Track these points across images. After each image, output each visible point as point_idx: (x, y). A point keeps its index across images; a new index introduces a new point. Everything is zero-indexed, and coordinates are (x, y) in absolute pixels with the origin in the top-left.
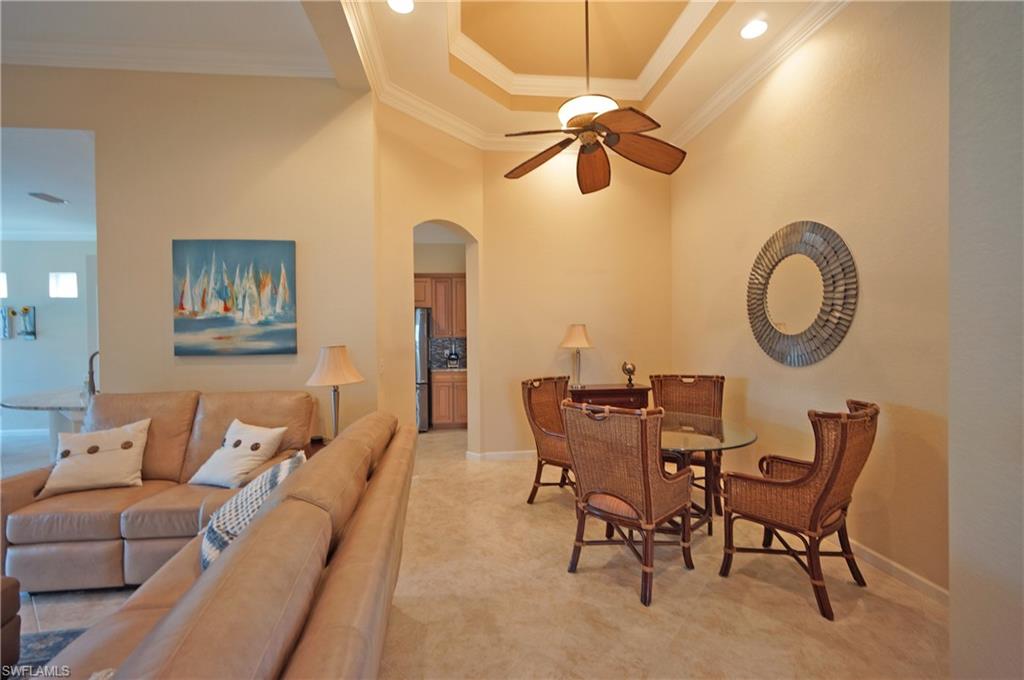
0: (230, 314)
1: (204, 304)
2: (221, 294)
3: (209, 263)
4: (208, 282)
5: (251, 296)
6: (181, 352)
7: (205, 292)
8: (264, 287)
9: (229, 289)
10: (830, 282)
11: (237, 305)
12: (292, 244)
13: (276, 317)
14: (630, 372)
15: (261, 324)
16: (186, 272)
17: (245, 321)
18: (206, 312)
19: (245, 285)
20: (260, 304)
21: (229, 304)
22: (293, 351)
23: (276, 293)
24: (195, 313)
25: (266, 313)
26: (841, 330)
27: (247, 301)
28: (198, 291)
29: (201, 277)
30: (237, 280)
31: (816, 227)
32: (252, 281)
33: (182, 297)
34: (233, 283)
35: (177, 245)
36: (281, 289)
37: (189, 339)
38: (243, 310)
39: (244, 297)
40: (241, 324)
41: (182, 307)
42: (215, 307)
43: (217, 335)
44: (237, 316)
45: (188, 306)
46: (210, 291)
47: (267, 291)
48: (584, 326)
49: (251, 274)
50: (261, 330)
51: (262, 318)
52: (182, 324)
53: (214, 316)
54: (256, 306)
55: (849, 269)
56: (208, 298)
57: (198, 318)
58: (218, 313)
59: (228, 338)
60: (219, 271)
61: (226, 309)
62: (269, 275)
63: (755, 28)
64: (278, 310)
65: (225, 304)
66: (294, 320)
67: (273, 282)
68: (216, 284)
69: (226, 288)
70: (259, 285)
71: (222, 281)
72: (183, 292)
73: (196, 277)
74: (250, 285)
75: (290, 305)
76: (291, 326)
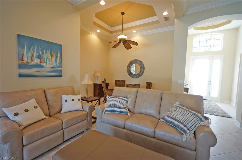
0: (42, 64)
1: (32, 59)
2: (39, 57)
3: (34, 46)
4: (34, 52)
5: (49, 59)
6: (21, 76)
7: (32, 56)
8: (53, 57)
9: (42, 56)
11: (45, 61)
12: (62, 45)
13: (57, 66)
14: (105, 80)
15: (52, 68)
16: (25, 47)
17: (47, 67)
18: (33, 62)
19: (47, 55)
20: (52, 62)
21: (42, 60)
22: (61, 76)
23: (57, 59)
24: (29, 63)
25: (54, 64)
26: (142, 74)
27: (48, 60)
28: (30, 54)
29: (31, 50)
30: (45, 53)
32: (49, 54)
33: (23, 56)
34: (43, 54)
35: (19, 36)
36: (58, 58)
38: (46, 63)
39: (47, 59)
40: (45, 67)
41: (23, 60)
42: (36, 61)
43: (37, 71)
44: (45, 65)
45: (25, 60)
46: (35, 55)
47: (54, 58)
48: (99, 71)
49: (49, 52)
50: (52, 70)
51: (53, 66)
53: (36, 64)
54: (51, 62)
56: (34, 58)
57: (30, 64)
58: (38, 63)
60: (38, 49)
61: (41, 62)
62: (55, 54)
64: (57, 64)
65: (40, 60)
66: (61, 67)
67: (56, 55)
68: (37, 53)
69: (41, 55)
70: (52, 56)
71: (39, 53)
72: (23, 54)
73: (29, 49)
74: (49, 56)
75: (61, 63)
76: (60, 69)
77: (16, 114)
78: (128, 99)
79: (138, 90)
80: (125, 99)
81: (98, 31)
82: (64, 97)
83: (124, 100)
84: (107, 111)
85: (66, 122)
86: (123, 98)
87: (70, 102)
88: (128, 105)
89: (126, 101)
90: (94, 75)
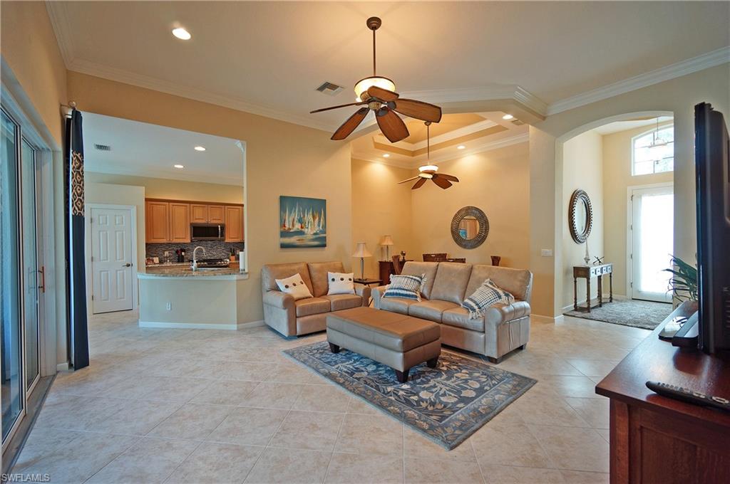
0: (303, 230)
1: (293, 226)
2: (300, 221)
3: (295, 208)
4: (295, 216)
5: (311, 222)
6: (283, 246)
7: (294, 220)
9: (303, 219)
10: (481, 226)
11: (306, 226)
12: (325, 200)
13: (320, 231)
15: (315, 234)
16: (286, 210)
17: (308, 233)
18: (294, 228)
19: (309, 217)
21: (303, 225)
22: (325, 246)
23: (320, 221)
24: (290, 229)
25: (316, 229)
26: (484, 239)
27: (310, 224)
28: (291, 219)
29: (292, 213)
30: (306, 215)
31: (477, 209)
32: (311, 215)
33: (285, 222)
34: (304, 216)
35: (282, 198)
36: (322, 220)
37: (287, 240)
38: (308, 228)
39: (309, 222)
41: (285, 226)
42: (298, 226)
44: (306, 230)
45: (287, 226)
46: (296, 219)
47: (317, 220)
48: (390, 236)
49: (311, 213)
50: (314, 237)
51: (315, 232)
52: (285, 234)
53: (297, 230)
54: (313, 226)
55: (486, 222)
56: (295, 222)
58: (299, 229)
59: (302, 240)
60: (299, 211)
61: (302, 227)
62: (318, 214)
63: (461, 147)
64: (321, 228)
65: (301, 225)
66: (325, 233)
67: (319, 216)
68: (298, 217)
70: (314, 218)
71: (300, 216)
72: (285, 220)
73: (290, 213)
74: (310, 217)
75: (324, 226)
76: (324, 235)
77: (287, 287)
78: (421, 279)
79: (438, 266)
80: (418, 279)
81: (386, 156)
82: (331, 275)
83: (415, 280)
84: (387, 294)
85: (334, 303)
86: (414, 277)
87: (338, 282)
88: (422, 287)
89: (418, 281)
90: (380, 244)
